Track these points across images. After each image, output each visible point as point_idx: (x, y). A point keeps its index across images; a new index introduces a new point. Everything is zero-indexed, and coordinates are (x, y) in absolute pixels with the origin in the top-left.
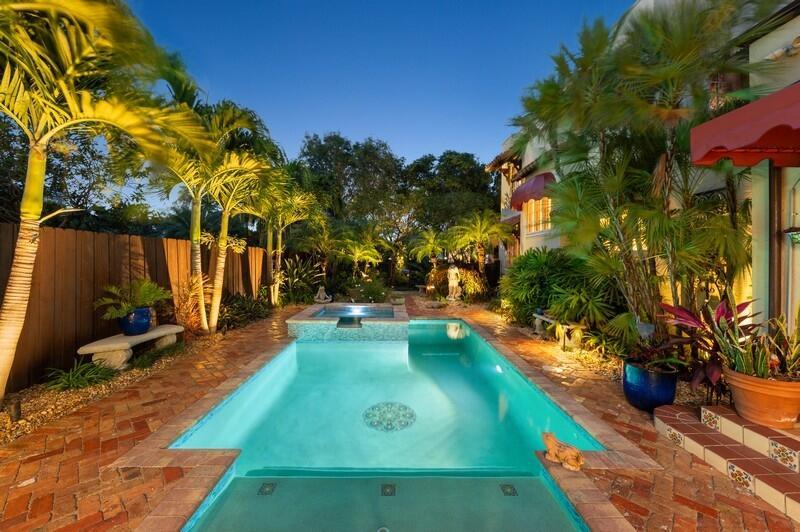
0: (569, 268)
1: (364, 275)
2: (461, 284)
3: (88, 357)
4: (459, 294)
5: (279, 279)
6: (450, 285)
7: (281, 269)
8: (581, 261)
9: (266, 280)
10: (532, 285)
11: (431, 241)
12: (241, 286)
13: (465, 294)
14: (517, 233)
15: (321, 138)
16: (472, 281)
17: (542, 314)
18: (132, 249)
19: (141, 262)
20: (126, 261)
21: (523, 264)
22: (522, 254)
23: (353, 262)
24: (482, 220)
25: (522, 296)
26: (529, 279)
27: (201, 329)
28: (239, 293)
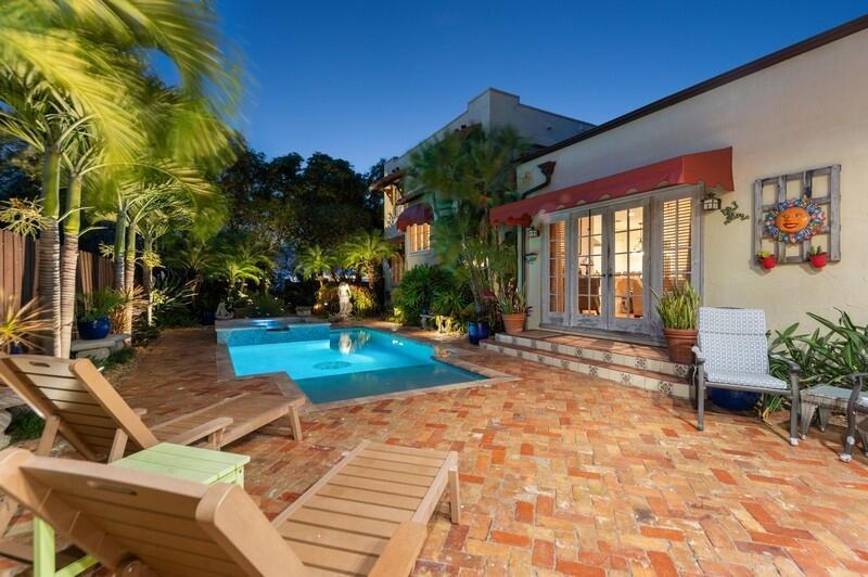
0: (442, 279)
1: (243, 295)
2: (352, 300)
5: (153, 298)
6: (341, 302)
7: (154, 287)
8: (449, 273)
10: (419, 293)
11: (318, 258)
13: (356, 309)
14: (402, 252)
16: (363, 297)
17: (427, 314)
21: (413, 276)
22: (410, 269)
24: (371, 239)
25: (411, 302)
26: (417, 288)
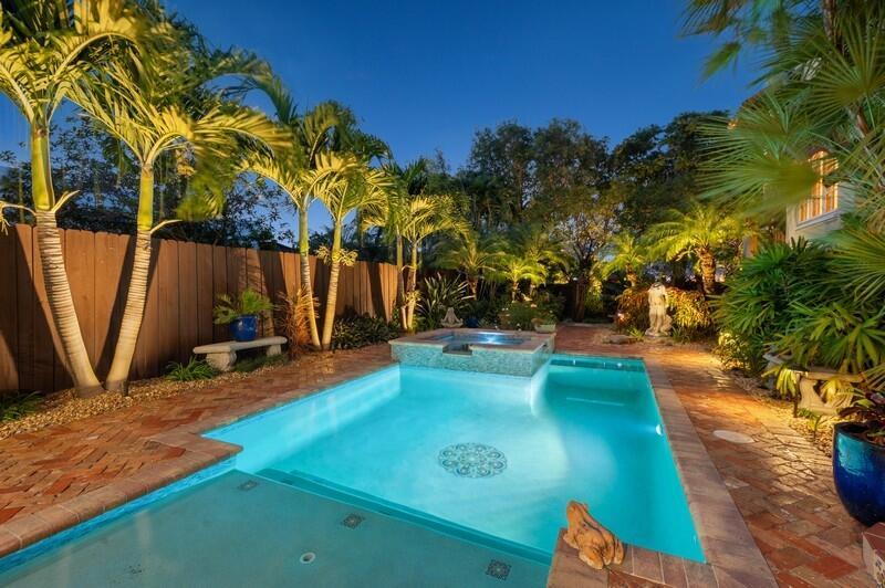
1: (527, 299)
2: (671, 312)
3: (202, 356)
4: (667, 326)
5: (412, 300)
6: (652, 311)
7: (416, 289)
9: (400, 302)
10: (762, 305)
11: (626, 249)
12: (371, 306)
13: (677, 326)
15: (494, 131)
16: (689, 306)
18: (249, 262)
19: (257, 274)
20: (243, 273)
23: (511, 282)
27: (312, 344)
28: (367, 314)
